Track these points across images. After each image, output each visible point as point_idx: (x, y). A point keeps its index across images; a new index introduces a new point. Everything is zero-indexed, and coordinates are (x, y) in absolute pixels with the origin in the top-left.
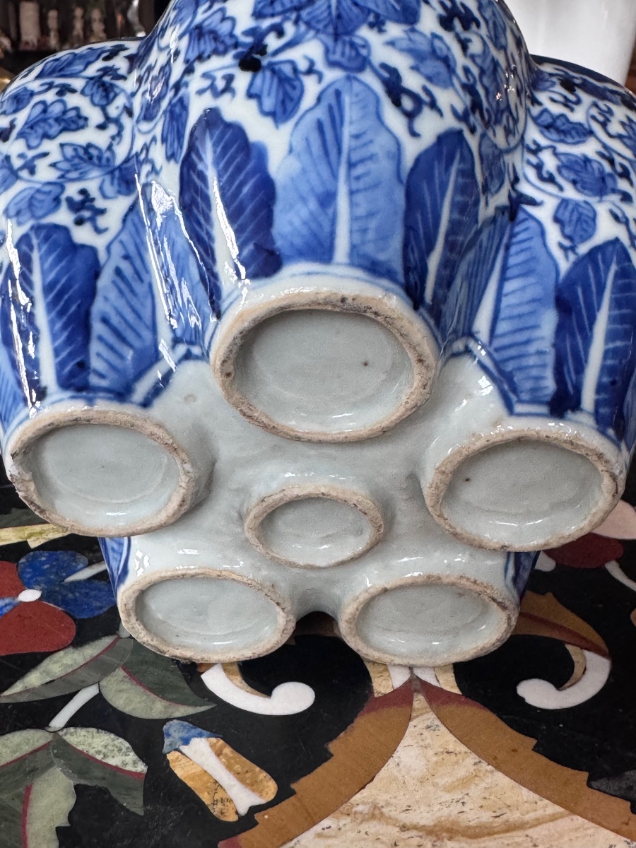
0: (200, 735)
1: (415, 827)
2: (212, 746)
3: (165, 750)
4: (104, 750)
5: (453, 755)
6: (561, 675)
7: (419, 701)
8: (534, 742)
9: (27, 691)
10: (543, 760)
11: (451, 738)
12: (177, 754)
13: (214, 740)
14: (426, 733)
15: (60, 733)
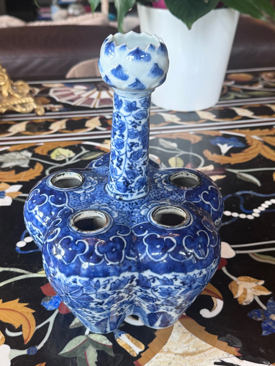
0: (123, 333)
1: (178, 354)
2: (127, 336)
3: (116, 338)
4: (101, 340)
5: (185, 334)
6: (211, 307)
8: (204, 328)
9: (76, 324)
10: (207, 333)
11: (184, 328)
12: (119, 339)
13: (127, 334)
14: (178, 328)
15: (89, 336)
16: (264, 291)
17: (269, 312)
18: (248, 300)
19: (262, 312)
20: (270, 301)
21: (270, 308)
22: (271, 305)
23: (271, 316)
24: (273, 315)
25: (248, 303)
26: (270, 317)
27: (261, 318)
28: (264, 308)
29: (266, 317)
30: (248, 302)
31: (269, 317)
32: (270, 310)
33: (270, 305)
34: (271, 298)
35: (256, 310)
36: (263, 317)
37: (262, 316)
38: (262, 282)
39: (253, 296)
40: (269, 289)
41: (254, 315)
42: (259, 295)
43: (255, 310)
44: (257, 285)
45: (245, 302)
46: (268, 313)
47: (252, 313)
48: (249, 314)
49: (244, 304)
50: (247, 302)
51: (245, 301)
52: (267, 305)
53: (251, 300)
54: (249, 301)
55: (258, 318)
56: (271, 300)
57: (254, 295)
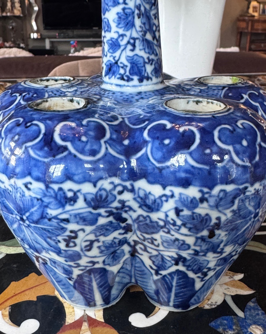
7: (85, 326)
16: (242, 288)
17: (249, 321)
18: (214, 302)
19: (235, 321)
20: (251, 304)
21: (250, 315)
22: (252, 311)
23: (251, 327)
24: (254, 326)
25: (214, 307)
26: (249, 330)
27: (234, 330)
28: (241, 314)
29: (242, 330)
30: (215, 305)
31: (246, 329)
32: (250, 318)
33: (250, 310)
34: (253, 300)
35: (227, 317)
36: (236, 329)
37: (234, 327)
38: (241, 276)
39: (223, 295)
40: (251, 287)
41: (221, 324)
42: (233, 294)
43: (224, 317)
44: (232, 279)
45: (208, 305)
46: (246, 322)
47: (219, 323)
48: (213, 324)
49: (207, 307)
50: (211, 305)
51: (209, 302)
52: (246, 310)
53: (219, 302)
54: (216, 303)
55: (228, 330)
56: (253, 302)
57: (225, 294)
